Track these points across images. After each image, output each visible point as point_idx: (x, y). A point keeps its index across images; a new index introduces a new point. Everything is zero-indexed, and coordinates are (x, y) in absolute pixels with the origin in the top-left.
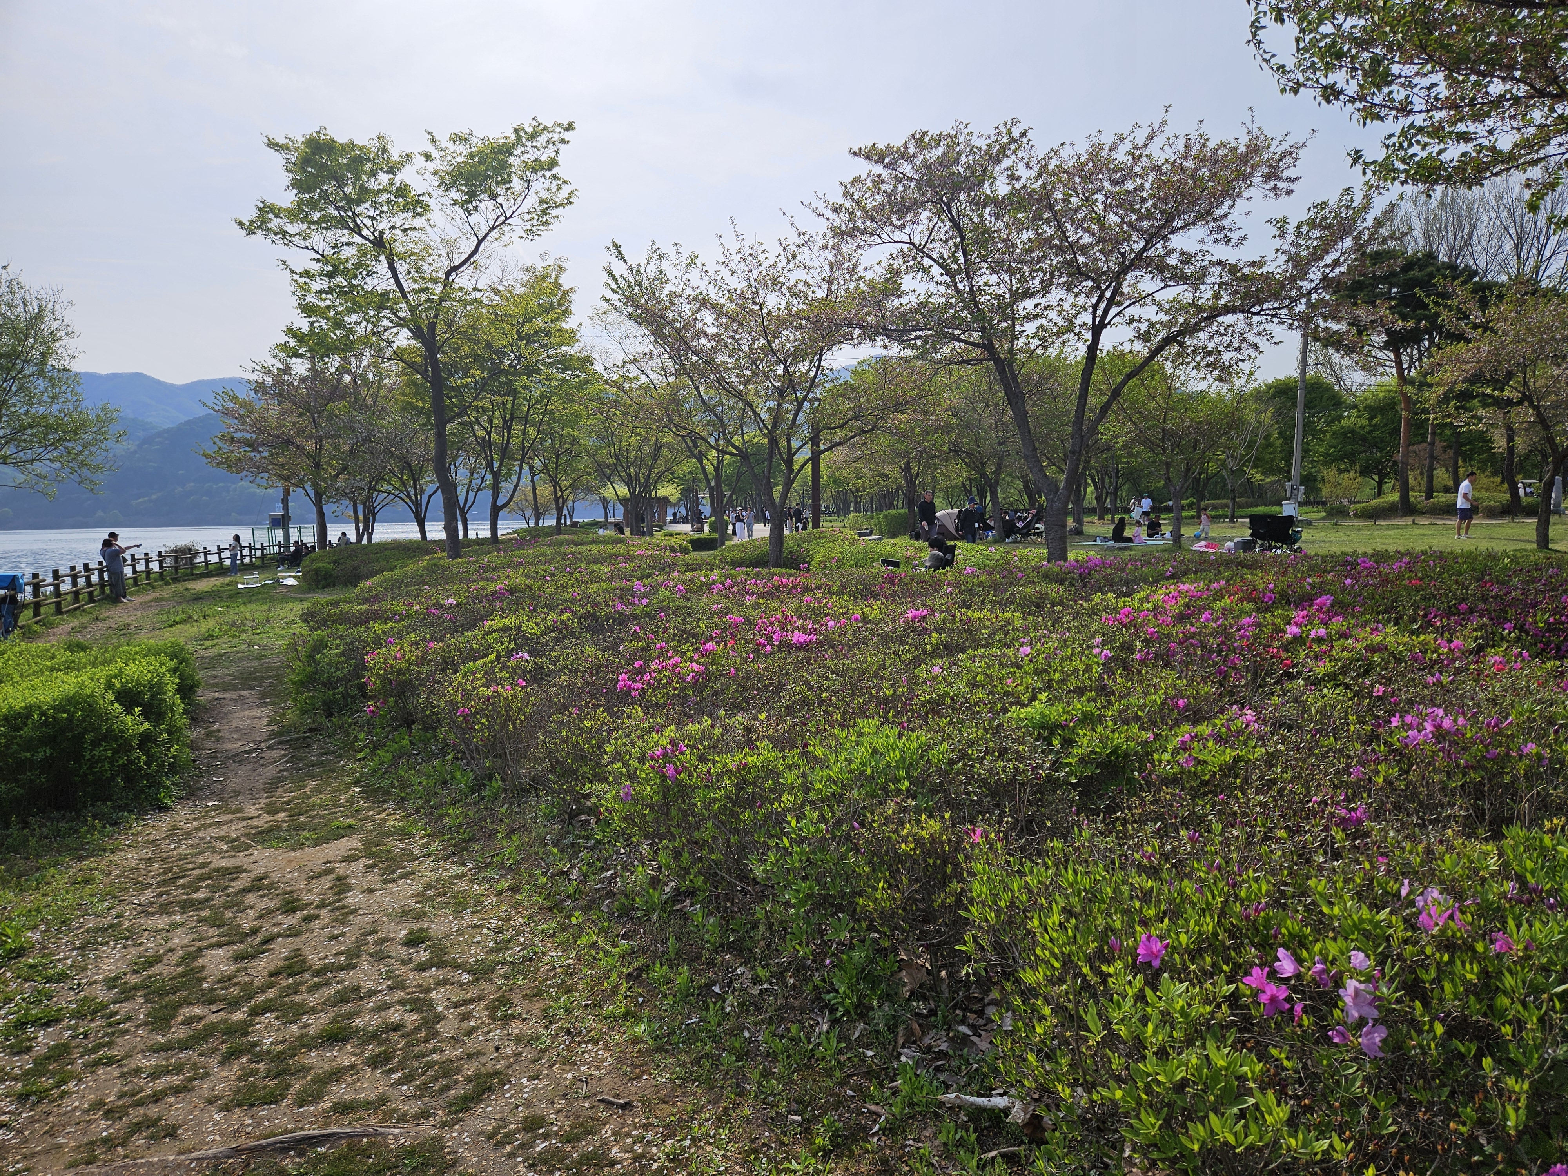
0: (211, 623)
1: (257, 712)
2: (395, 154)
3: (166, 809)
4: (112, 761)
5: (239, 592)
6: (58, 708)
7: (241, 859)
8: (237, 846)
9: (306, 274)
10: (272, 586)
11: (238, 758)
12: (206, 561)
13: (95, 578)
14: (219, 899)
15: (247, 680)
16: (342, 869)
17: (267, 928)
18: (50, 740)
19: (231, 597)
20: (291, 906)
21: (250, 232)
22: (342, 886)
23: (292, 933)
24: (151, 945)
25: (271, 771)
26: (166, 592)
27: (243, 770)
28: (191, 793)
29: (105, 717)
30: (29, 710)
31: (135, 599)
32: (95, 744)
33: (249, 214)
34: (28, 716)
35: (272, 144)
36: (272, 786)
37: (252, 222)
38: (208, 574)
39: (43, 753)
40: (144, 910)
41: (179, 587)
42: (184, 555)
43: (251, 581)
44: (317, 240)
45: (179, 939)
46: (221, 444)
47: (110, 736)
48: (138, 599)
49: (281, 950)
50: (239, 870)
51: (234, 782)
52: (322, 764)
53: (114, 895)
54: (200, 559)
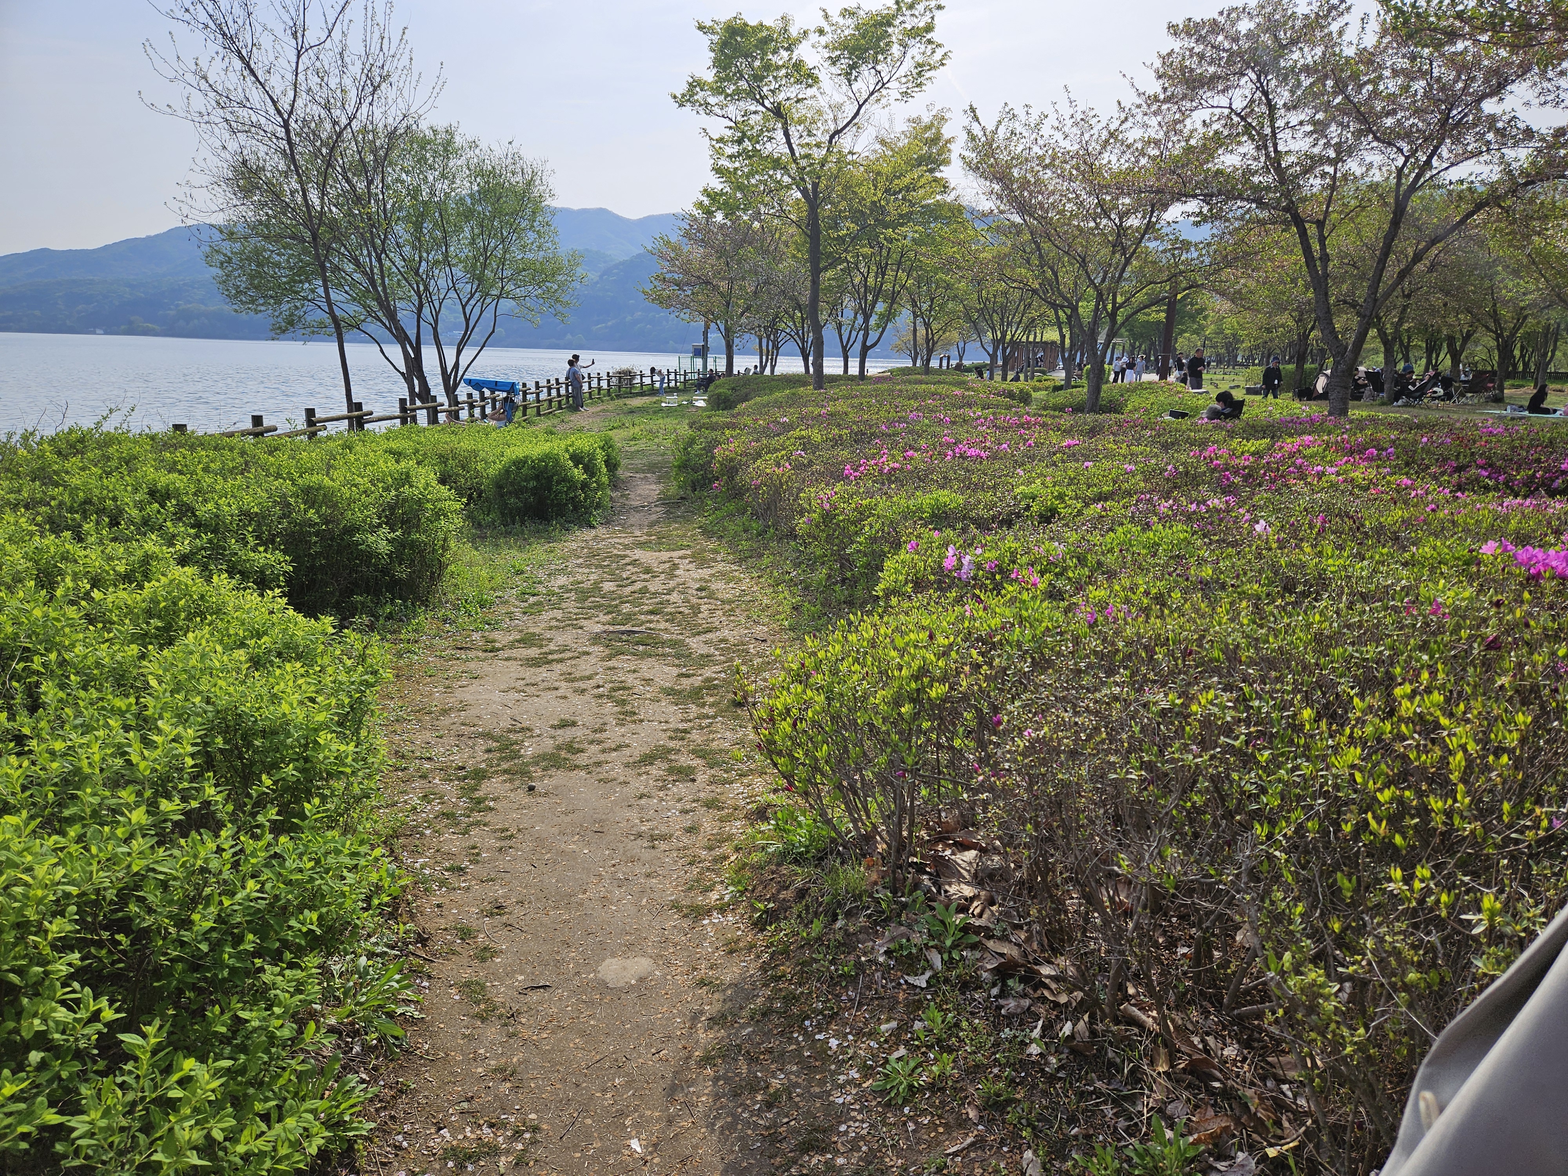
0: (637, 429)
1: (654, 487)
2: (794, 32)
3: (594, 527)
4: (566, 493)
5: (662, 409)
6: (541, 460)
7: (628, 552)
8: (626, 547)
9: (721, 140)
10: (687, 406)
11: (636, 509)
12: (642, 383)
13: (563, 391)
14: (614, 565)
15: (652, 468)
16: (677, 561)
17: (634, 578)
18: (537, 477)
19: (655, 412)
20: (648, 571)
21: (681, 105)
22: (675, 566)
23: (645, 580)
24: (580, 578)
25: (654, 517)
26: (611, 406)
27: (638, 516)
28: (607, 523)
29: (563, 468)
30: (526, 457)
31: (589, 409)
32: (558, 483)
33: (681, 88)
34: (525, 462)
35: (701, 28)
36: (652, 525)
37: (683, 95)
38: (642, 394)
39: (533, 484)
40: (579, 566)
41: (620, 402)
42: (626, 376)
43: (672, 401)
44: (732, 110)
45: (592, 577)
46: (656, 283)
47: (565, 479)
48: (591, 410)
49: (638, 586)
50: (626, 556)
51: (632, 520)
52: (683, 517)
53: (565, 559)
54: (637, 380)
